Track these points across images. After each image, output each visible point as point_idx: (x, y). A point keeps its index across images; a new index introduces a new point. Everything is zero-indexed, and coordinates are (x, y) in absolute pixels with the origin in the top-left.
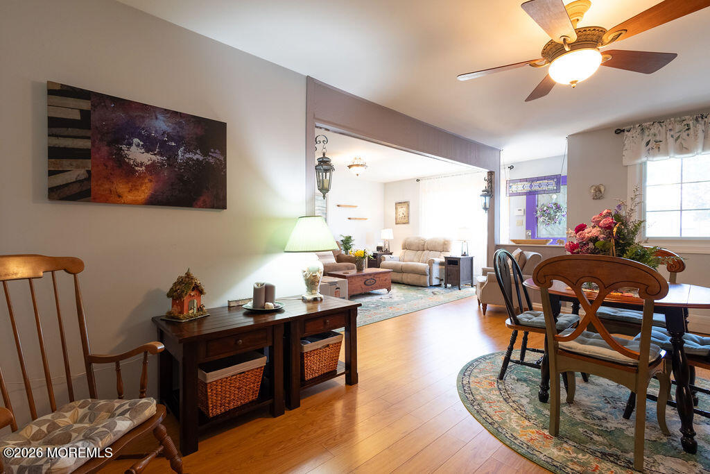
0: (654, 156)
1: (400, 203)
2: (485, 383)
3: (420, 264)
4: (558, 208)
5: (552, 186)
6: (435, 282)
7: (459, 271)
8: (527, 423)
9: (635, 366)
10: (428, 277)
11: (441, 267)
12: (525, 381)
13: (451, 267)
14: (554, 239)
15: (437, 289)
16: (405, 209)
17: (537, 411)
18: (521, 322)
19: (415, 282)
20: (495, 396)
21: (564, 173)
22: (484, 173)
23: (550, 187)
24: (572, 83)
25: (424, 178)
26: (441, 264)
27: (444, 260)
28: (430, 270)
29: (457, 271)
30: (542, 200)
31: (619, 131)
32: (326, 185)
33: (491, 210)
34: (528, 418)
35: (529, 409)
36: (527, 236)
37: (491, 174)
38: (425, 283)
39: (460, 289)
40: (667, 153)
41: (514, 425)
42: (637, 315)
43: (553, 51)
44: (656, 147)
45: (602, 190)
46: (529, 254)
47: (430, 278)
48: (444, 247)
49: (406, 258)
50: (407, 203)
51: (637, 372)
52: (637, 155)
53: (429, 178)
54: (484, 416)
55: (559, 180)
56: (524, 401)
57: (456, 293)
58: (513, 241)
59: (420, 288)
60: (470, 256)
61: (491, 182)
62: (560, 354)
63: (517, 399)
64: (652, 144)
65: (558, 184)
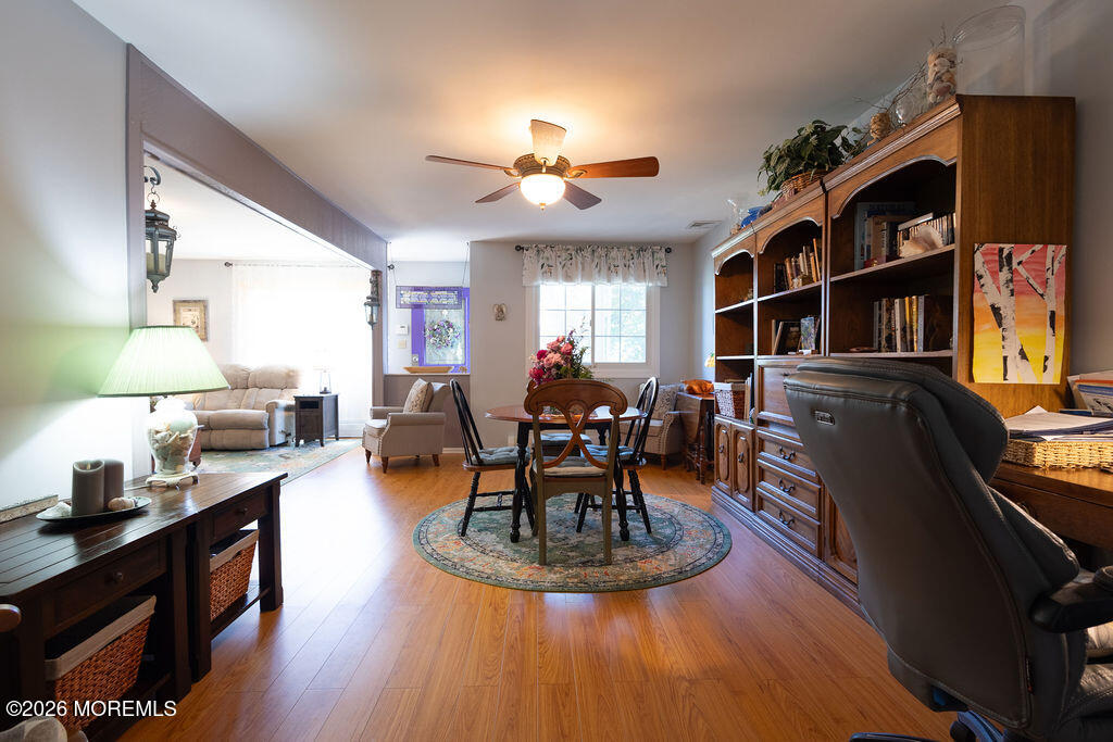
0: (547, 279)
1: (184, 301)
2: (451, 544)
3: (241, 411)
4: (450, 326)
5: (453, 300)
6: (279, 439)
7: (320, 418)
8: (516, 565)
9: (604, 475)
10: (267, 433)
11: (287, 413)
12: (486, 529)
13: (307, 412)
14: (456, 366)
15: (283, 451)
16: (197, 313)
17: (516, 552)
18: (485, 462)
19: (240, 443)
20: (469, 552)
21: (467, 284)
22: (365, 271)
23: (451, 301)
24: (542, 204)
25: (238, 262)
26: (288, 409)
27: (293, 402)
28: (271, 422)
29: (317, 417)
30: (432, 316)
31: (519, 248)
32: (162, 266)
33: (377, 326)
34: (513, 560)
35: (507, 551)
36: (414, 362)
37: (376, 274)
38: (262, 442)
39: (322, 445)
40: (556, 279)
41: (508, 570)
42: (563, 436)
43: (528, 166)
44: (548, 271)
45: (504, 310)
46: (437, 386)
47: (271, 434)
48: (288, 380)
49: (207, 405)
50: (202, 304)
51: (606, 480)
52: (534, 278)
53: (253, 263)
54: (476, 574)
55: (461, 293)
56: (500, 547)
57: (317, 453)
58: (408, 369)
59: (250, 453)
60: (334, 393)
61: (377, 286)
62: (547, 481)
63: (492, 548)
64: (545, 268)
65: (459, 296)
